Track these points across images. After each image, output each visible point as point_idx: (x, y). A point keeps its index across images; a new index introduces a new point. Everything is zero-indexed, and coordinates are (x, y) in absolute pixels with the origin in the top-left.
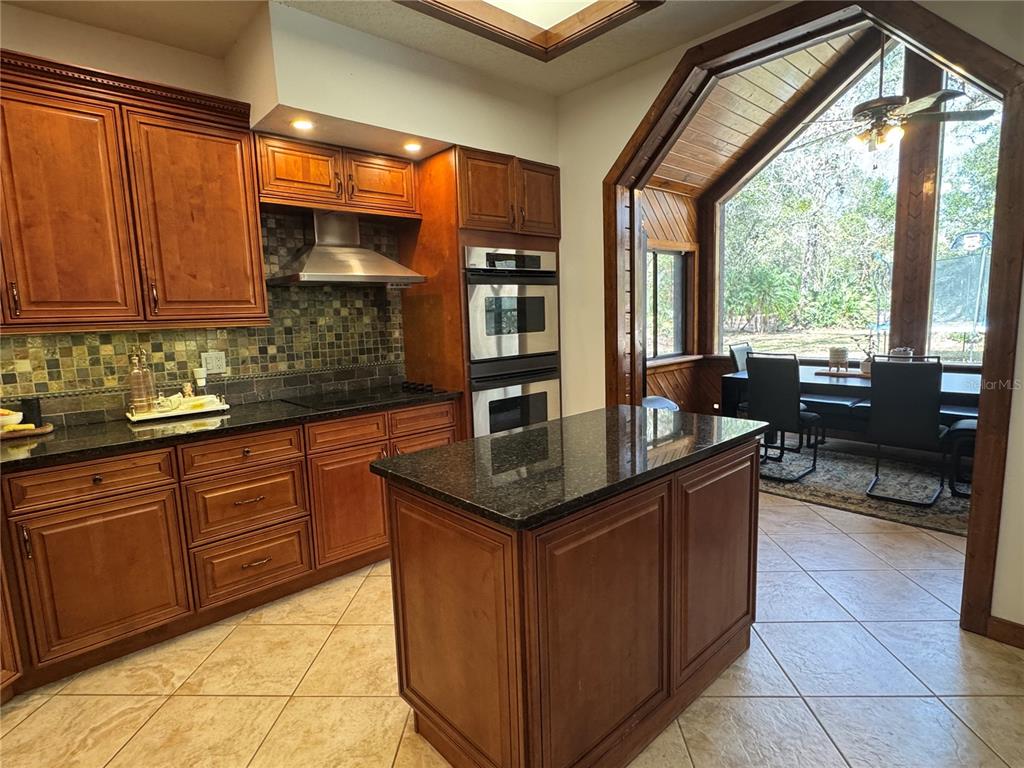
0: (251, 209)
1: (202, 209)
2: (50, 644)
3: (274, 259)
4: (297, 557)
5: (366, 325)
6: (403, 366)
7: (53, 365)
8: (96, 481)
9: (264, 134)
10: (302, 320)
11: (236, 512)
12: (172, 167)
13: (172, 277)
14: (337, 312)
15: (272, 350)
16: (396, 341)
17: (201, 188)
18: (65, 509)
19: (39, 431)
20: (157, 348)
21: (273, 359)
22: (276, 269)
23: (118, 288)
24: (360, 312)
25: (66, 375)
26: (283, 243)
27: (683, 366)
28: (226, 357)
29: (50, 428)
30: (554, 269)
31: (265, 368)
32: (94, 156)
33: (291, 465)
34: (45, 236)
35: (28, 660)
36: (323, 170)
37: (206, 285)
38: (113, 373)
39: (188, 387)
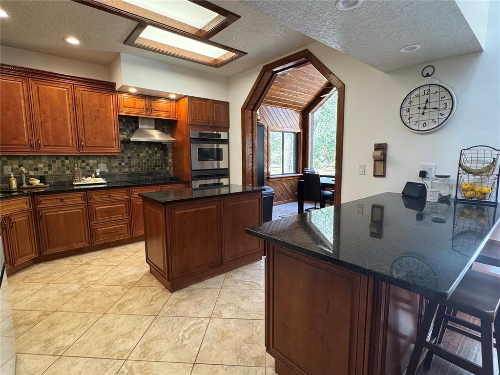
0: (115, 117)
1: (99, 117)
2: (46, 249)
3: (125, 133)
4: (126, 232)
5: (158, 157)
6: (172, 172)
7: (50, 165)
8: (62, 200)
9: (120, 92)
10: (134, 155)
11: (106, 214)
12: (90, 104)
13: (88, 139)
14: (147, 152)
15: (123, 164)
16: (170, 163)
17: (98, 110)
18: (52, 208)
19: (45, 186)
20: (84, 162)
21: (124, 167)
22: (125, 136)
23: (71, 142)
24: (156, 152)
25: (54, 169)
26: (128, 127)
27: (295, 178)
28: (107, 165)
29: (48, 185)
30: (227, 138)
31: (120, 170)
32: (64, 101)
33: (125, 201)
34: (49, 125)
35: (40, 252)
36: (141, 103)
37: (100, 142)
38: (69, 169)
39: (93, 175)
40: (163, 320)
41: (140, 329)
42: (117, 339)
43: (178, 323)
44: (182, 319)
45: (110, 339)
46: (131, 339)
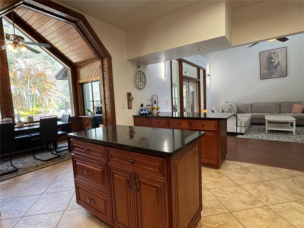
40: (229, 207)
41: (248, 213)
42: (267, 219)
43: (224, 199)
44: (220, 200)
45: (271, 223)
46: (257, 212)
